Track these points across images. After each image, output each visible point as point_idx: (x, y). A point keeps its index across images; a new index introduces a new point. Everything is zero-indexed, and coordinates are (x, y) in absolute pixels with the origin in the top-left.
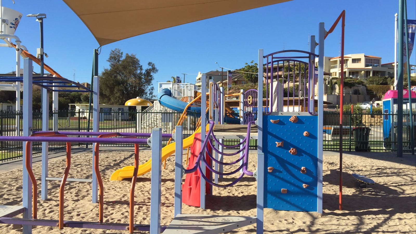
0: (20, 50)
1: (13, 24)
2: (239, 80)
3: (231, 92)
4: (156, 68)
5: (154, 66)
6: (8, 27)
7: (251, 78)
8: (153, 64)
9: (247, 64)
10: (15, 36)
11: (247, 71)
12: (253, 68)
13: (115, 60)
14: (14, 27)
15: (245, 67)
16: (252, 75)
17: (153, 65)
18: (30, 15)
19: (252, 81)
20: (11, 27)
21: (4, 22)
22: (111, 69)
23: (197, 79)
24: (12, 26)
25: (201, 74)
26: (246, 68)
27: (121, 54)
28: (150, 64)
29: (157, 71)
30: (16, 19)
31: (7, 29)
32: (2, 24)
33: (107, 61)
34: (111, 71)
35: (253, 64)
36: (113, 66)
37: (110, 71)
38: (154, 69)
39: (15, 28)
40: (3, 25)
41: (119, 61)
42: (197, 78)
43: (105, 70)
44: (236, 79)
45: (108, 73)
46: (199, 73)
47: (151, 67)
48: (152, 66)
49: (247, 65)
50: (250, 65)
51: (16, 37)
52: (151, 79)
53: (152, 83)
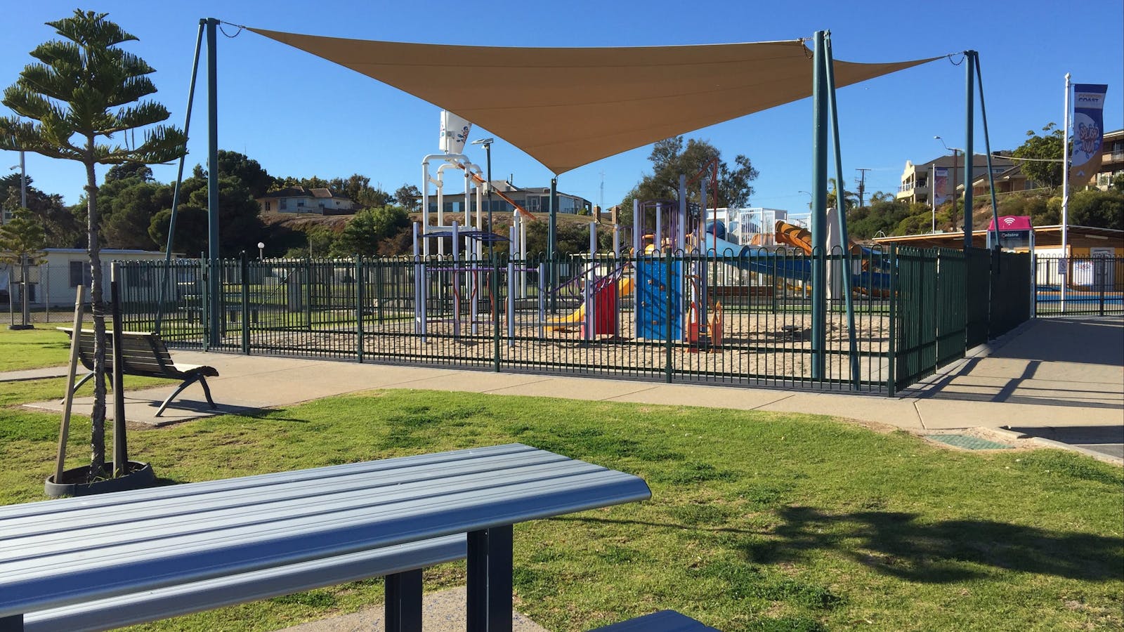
0: (470, 174)
1: (461, 136)
2: (1015, 179)
3: (982, 212)
4: (753, 169)
5: (750, 163)
6: (454, 141)
7: (1045, 170)
8: (747, 160)
9: (1033, 133)
10: (463, 155)
11: (1032, 155)
12: (1049, 146)
13: (666, 156)
14: (462, 140)
15: (1027, 141)
16: (1046, 163)
17: (746, 162)
18: (475, 142)
19: (1047, 181)
20: (458, 141)
21: (449, 136)
22: (655, 177)
23: (903, 181)
24: (460, 139)
25: (911, 166)
26: (1029, 144)
27: (678, 142)
28: (739, 159)
29: (756, 174)
30: (464, 128)
31: (453, 146)
32: (446, 139)
33: (649, 159)
34: (657, 180)
35: (1050, 133)
36: (658, 168)
37: (653, 182)
38: (748, 171)
39: (464, 141)
40: (448, 140)
41: (673, 157)
42: (904, 178)
43: (646, 178)
44: (1008, 177)
45: (649, 186)
46: (908, 163)
47: (741, 167)
48: (744, 165)
49: (1033, 136)
50: (1043, 137)
51: (465, 157)
52: (747, 194)
53: (748, 203)
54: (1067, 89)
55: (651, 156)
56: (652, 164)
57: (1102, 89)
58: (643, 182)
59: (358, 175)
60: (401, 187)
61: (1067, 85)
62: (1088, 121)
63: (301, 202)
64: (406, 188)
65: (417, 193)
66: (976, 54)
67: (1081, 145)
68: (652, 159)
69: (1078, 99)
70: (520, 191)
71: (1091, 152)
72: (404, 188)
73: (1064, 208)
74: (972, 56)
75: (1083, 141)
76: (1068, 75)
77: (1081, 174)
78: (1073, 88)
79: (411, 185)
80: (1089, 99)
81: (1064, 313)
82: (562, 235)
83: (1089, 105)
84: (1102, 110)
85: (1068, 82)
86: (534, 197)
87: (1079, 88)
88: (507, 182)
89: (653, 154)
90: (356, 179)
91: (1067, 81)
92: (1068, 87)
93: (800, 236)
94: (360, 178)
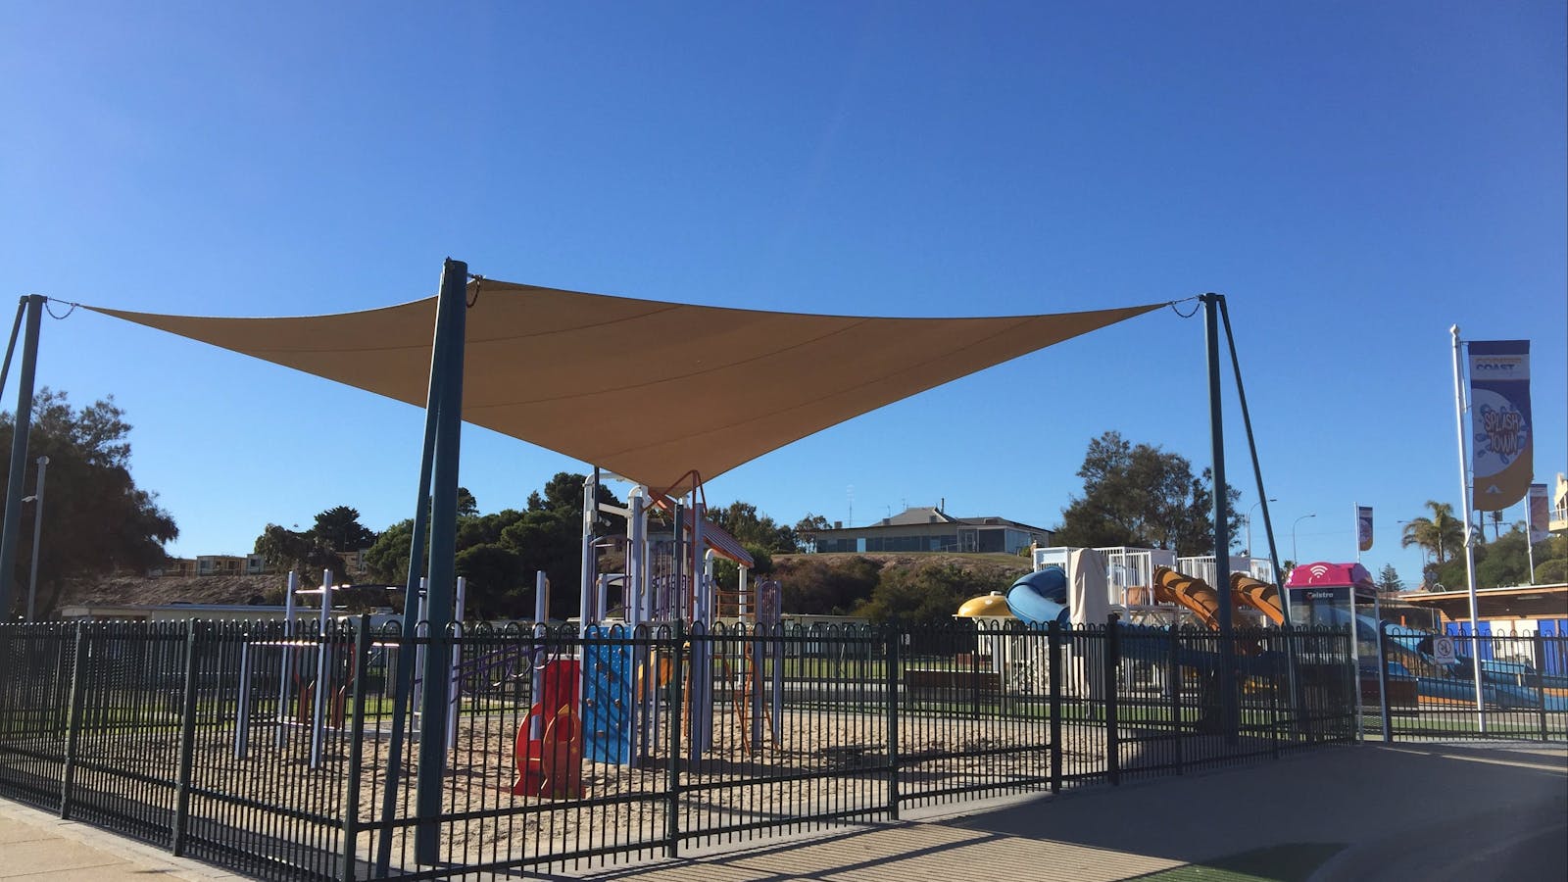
13: (1103, 469)
22: (1086, 501)
27: (1121, 449)
34: (1088, 504)
37: (1083, 507)
41: (1115, 470)
43: (1074, 503)
54: (1454, 350)
55: (1080, 470)
56: (1082, 482)
57: (1521, 347)
58: (1070, 508)
59: (741, 502)
60: (803, 518)
61: (1454, 344)
62: (1497, 402)
63: (659, 539)
64: (811, 519)
65: (825, 526)
66: (1221, 299)
67: (1489, 441)
68: (1082, 474)
69: (1477, 367)
70: (952, 522)
71: (1511, 452)
72: (807, 520)
73: (1468, 549)
74: (1214, 302)
75: (1492, 434)
76: (1454, 328)
77: (1493, 491)
78: (1465, 349)
79: (817, 515)
80: (1496, 366)
81: (1485, 735)
82: (977, 584)
83: (1500, 375)
84: (1527, 383)
85: (1456, 339)
86: (969, 531)
87: (1476, 348)
88: (937, 510)
89: (1084, 467)
90: (738, 508)
91: (1454, 336)
92: (1456, 347)
93: (1189, 592)
94: (743, 507)
